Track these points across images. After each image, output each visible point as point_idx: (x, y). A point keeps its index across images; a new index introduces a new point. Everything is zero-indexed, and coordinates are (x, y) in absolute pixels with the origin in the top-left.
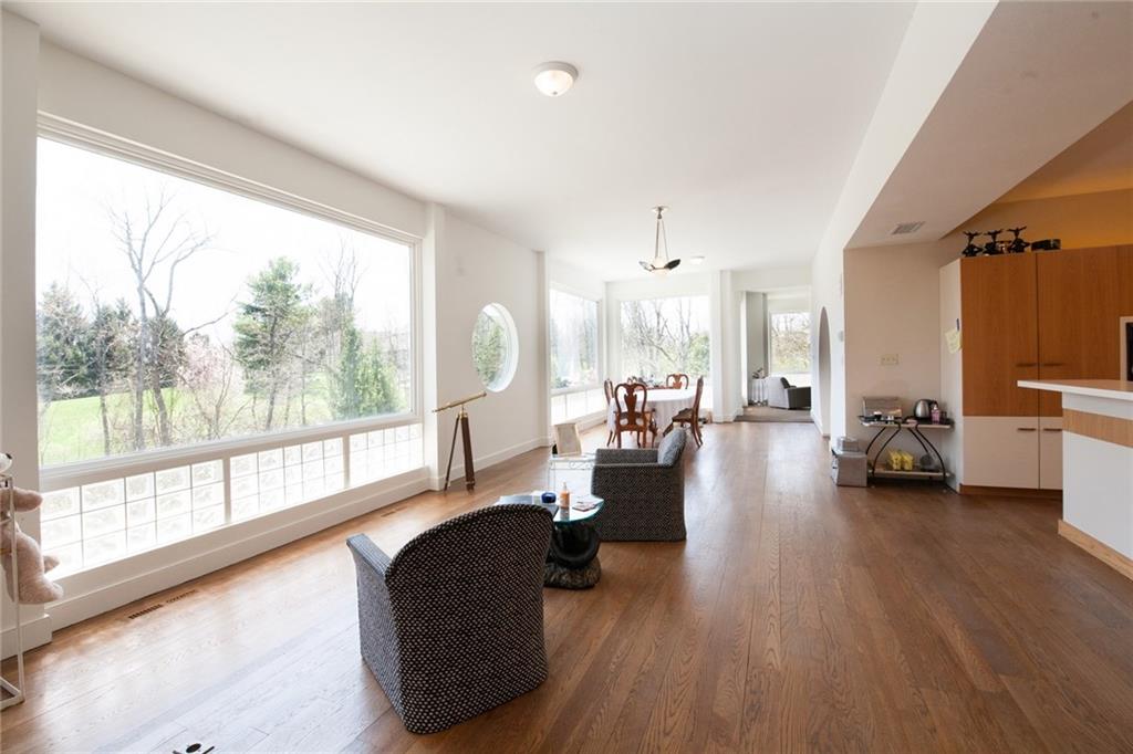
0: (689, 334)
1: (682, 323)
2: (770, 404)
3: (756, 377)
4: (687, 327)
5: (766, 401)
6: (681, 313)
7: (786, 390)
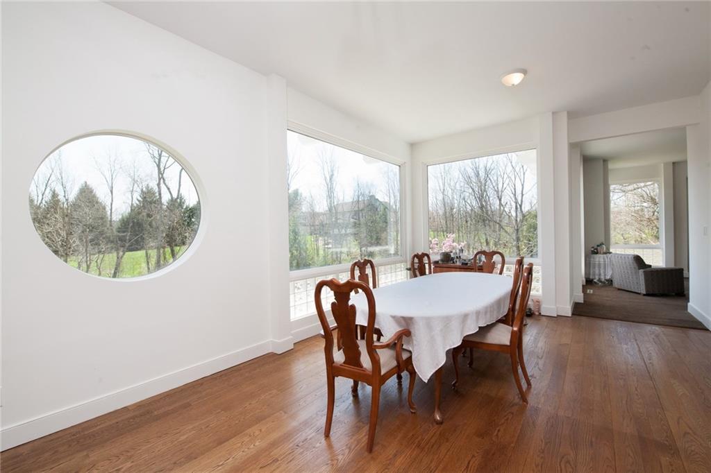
0: (522, 211)
1: (516, 203)
2: (616, 284)
3: (595, 252)
4: (521, 206)
5: (610, 282)
6: (515, 195)
7: (641, 271)
